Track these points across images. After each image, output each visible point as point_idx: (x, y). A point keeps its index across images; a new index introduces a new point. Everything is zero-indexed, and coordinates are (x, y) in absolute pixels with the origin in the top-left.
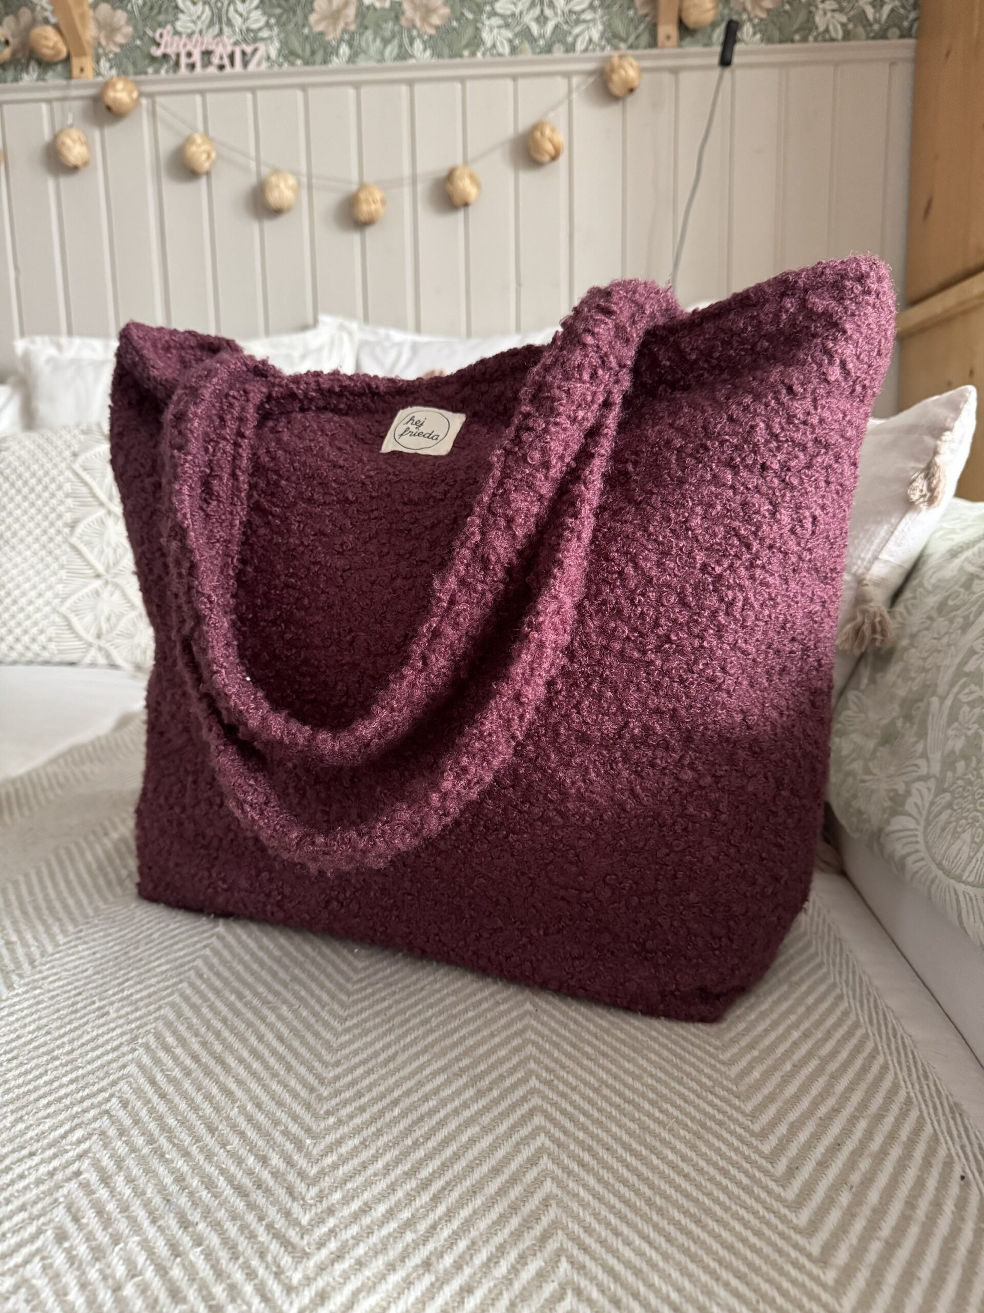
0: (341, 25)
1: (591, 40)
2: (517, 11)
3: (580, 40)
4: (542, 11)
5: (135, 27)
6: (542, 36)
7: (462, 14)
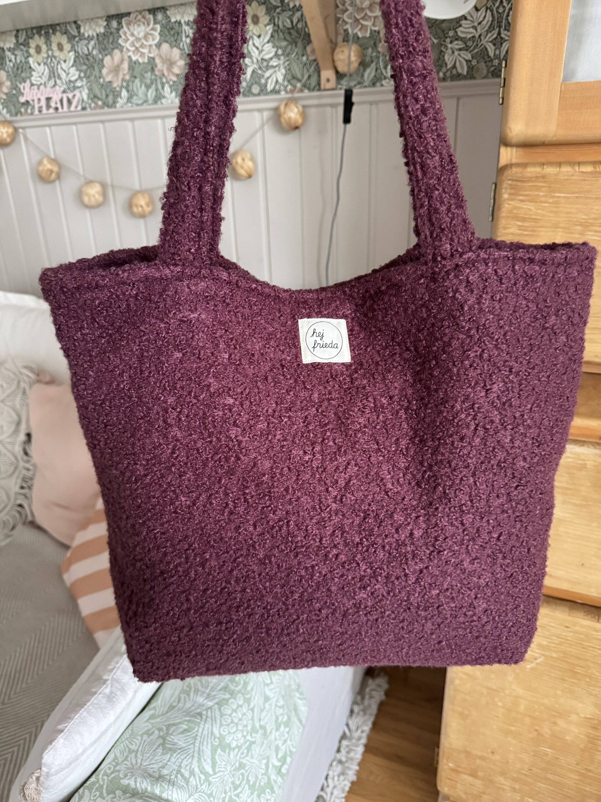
0: (121, 76)
5: (11, 81)
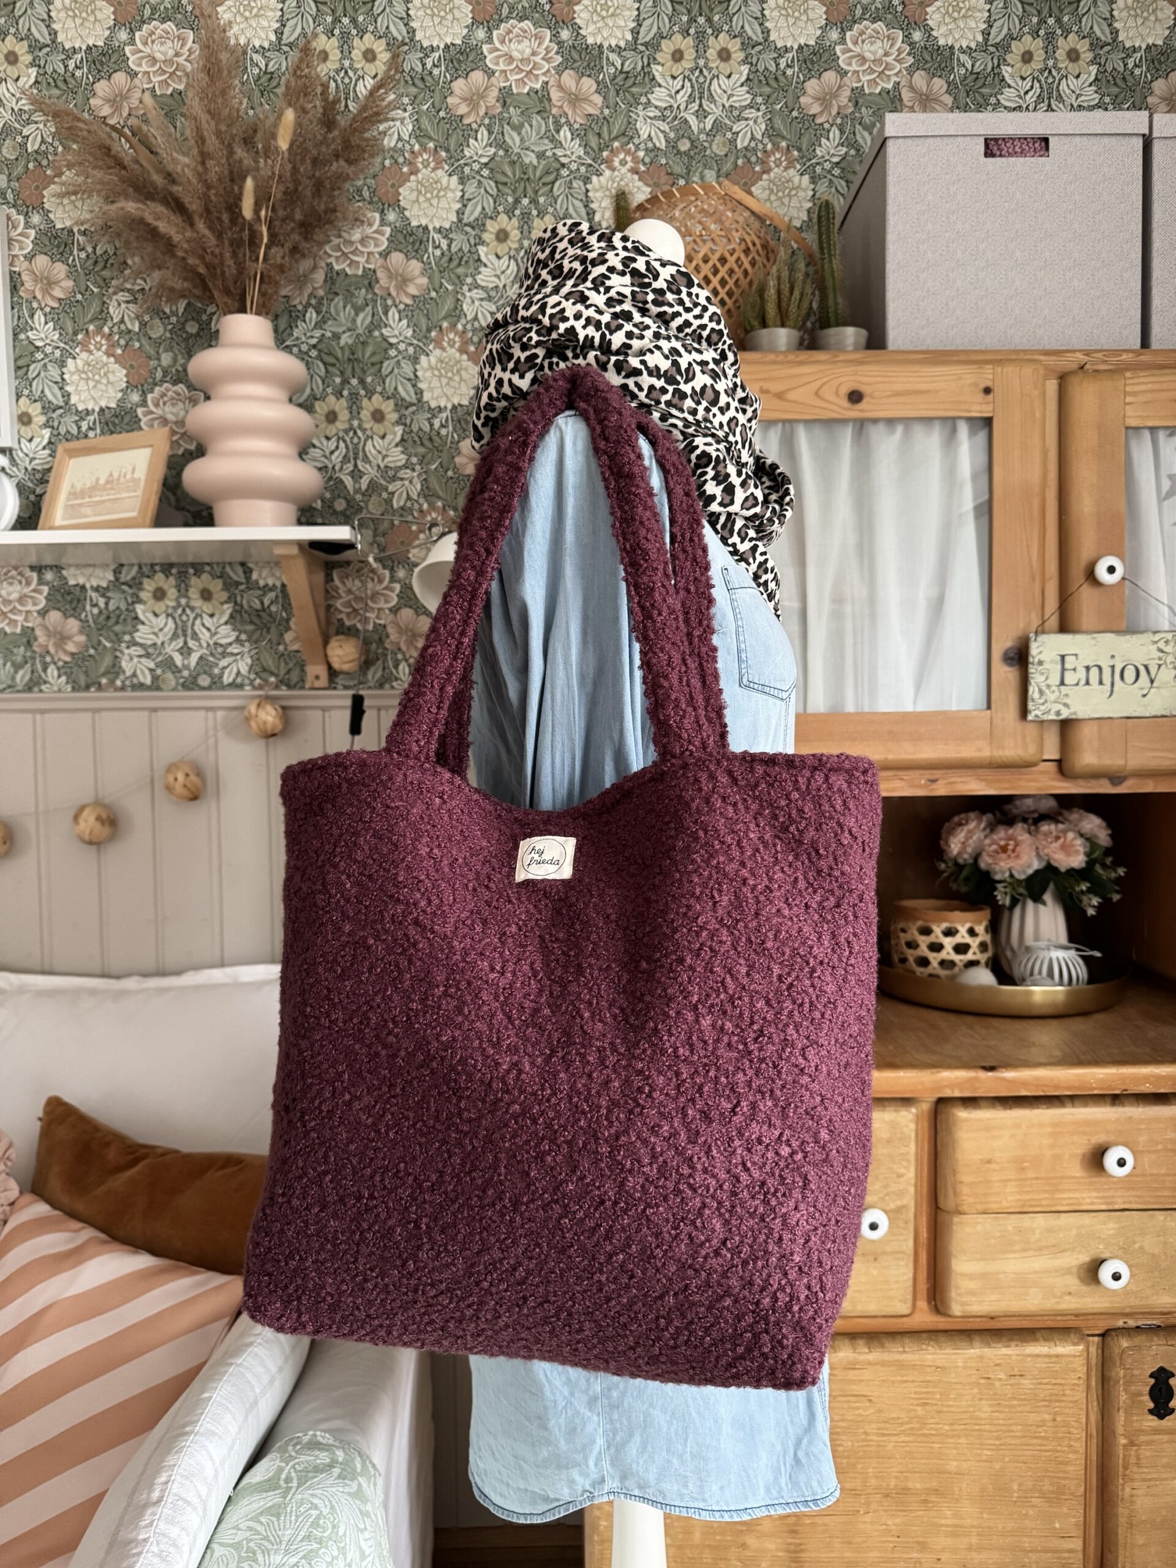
1: (238, 673)
2: (159, 642)
3: (227, 671)
4: (186, 643)
6: (186, 667)
7: (100, 643)
